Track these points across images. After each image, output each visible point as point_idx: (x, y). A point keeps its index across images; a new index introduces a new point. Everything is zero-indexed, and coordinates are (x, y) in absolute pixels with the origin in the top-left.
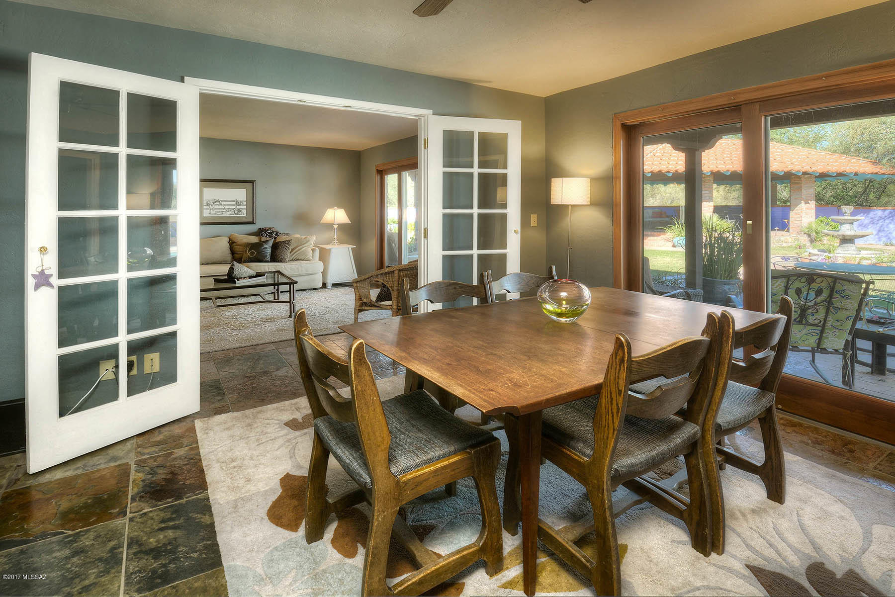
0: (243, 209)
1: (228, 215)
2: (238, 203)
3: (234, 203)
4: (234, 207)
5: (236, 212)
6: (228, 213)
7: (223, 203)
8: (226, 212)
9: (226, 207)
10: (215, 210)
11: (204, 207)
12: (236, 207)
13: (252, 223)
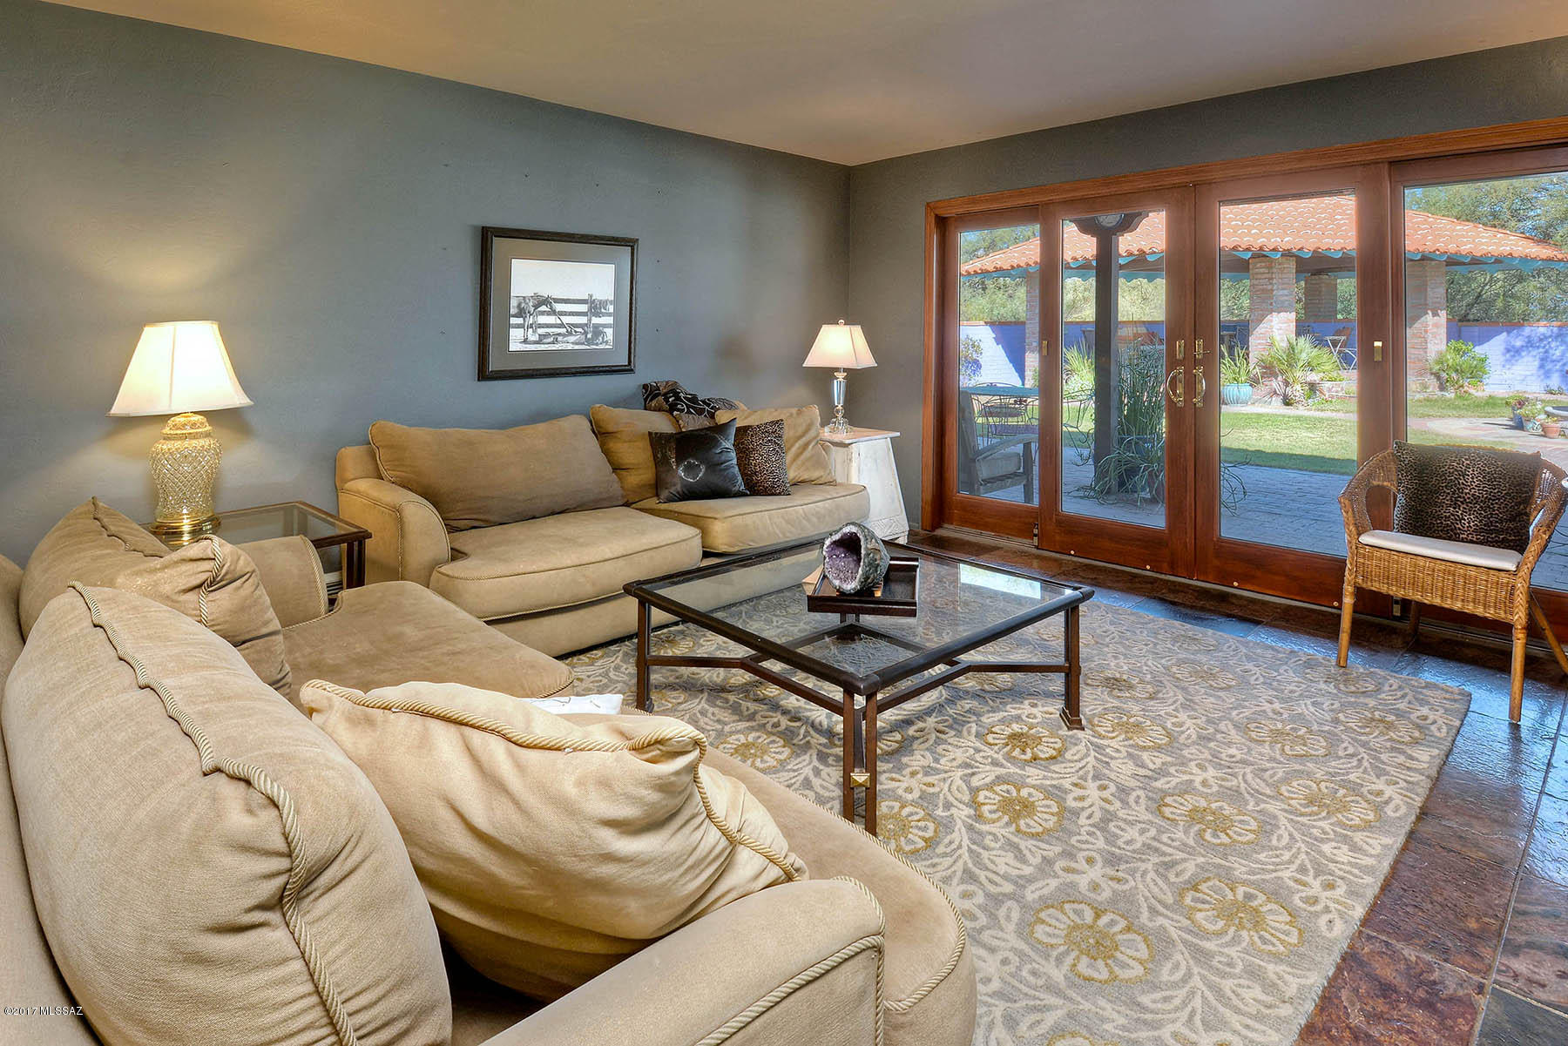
0: (605, 326)
1: (570, 347)
2: (595, 307)
3: (583, 308)
4: (583, 320)
5: (589, 336)
6: (572, 339)
7: (559, 307)
8: (564, 335)
9: (566, 320)
10: (541, 331)
11: (513, 321)
12: (590, 320)
13: (627, 369)
